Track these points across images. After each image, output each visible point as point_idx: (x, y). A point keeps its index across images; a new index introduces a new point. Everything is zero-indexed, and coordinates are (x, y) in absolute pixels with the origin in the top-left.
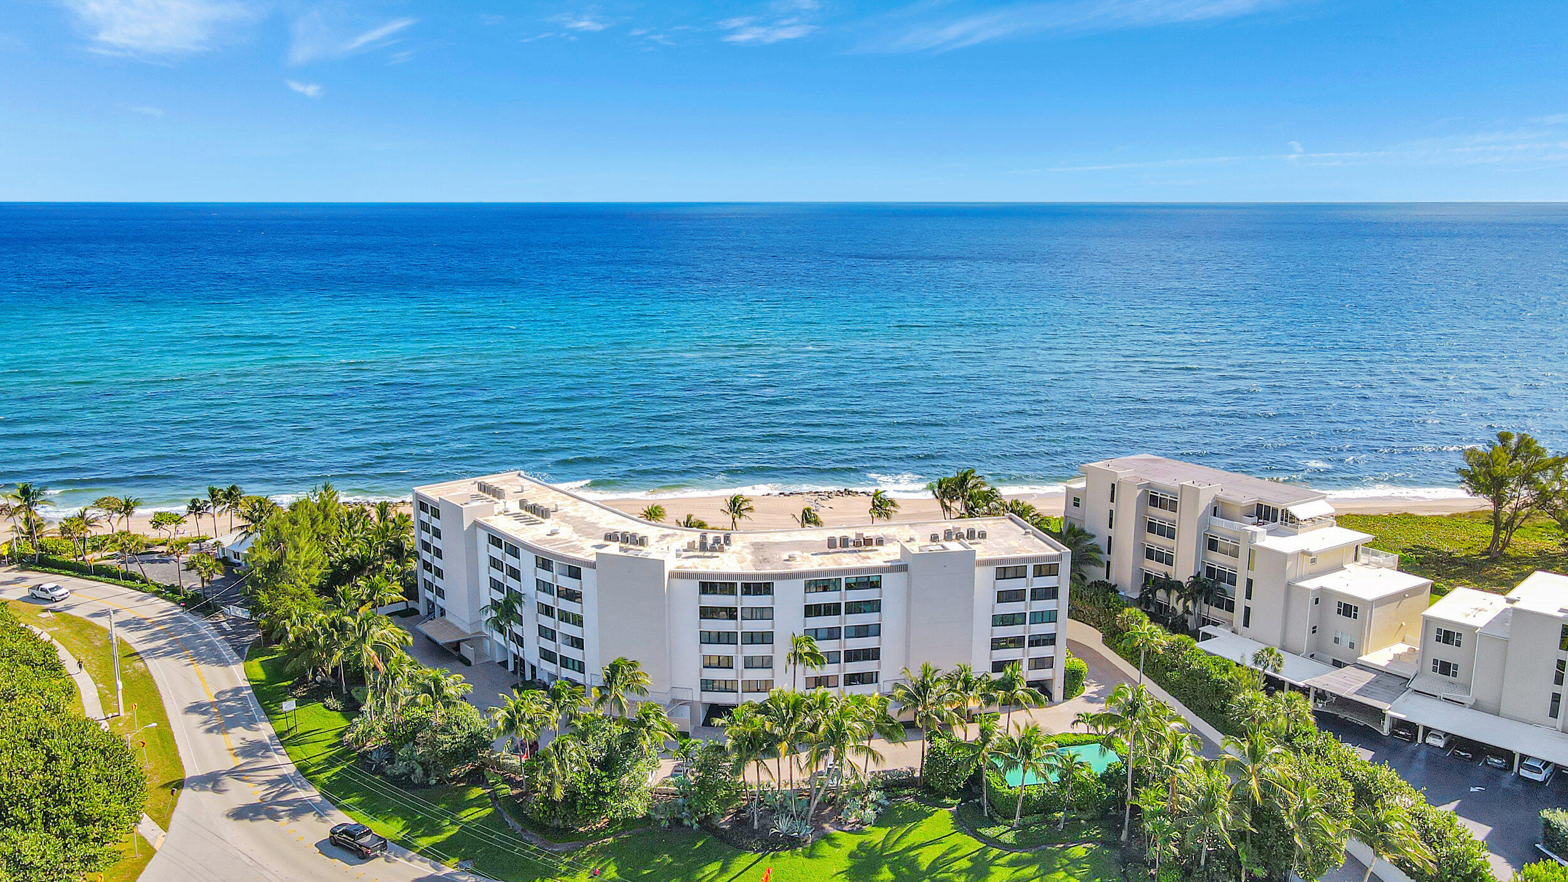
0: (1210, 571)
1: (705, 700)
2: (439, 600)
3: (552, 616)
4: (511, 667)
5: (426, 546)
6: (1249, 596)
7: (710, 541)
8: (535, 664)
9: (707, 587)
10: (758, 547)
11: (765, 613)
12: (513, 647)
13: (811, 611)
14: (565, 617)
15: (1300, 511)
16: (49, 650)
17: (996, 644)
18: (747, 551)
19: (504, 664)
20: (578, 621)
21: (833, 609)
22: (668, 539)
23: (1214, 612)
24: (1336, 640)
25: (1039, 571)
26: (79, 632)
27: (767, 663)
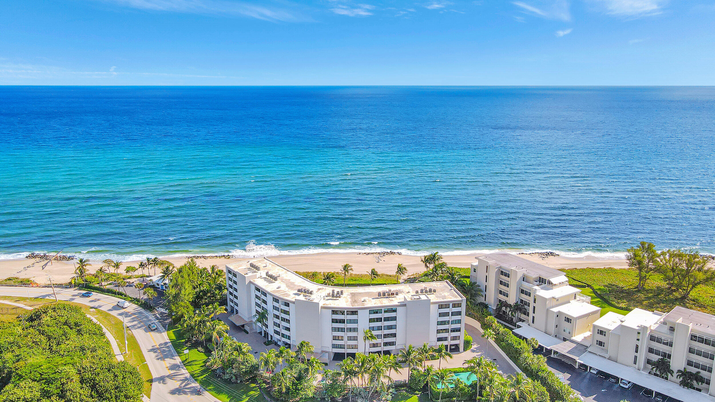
0: (522, 301)
1: (333, 351)
2: (236, 307)
3: (279, 319)
4: (263, 335)
5: (231, 287)
6: (534, 313)
7: (336, 293)
8: (272, 335)
9: (334, 312)
10: (353, 295)
11: (356, 321)
12: (264, 328)
13: (371, 320)
14: (283, 320)
15: (554, 280)
16: (100, 329)
17: (438, 331)
18: (349, 297)
19: (260, 333)
20: (288, 321)
21: (379, 320)
22: (321, 291)
23: (523, 316)
24: (564, 331)
25: (454, 306)
26: (106, 317)
27: (355, 339)
